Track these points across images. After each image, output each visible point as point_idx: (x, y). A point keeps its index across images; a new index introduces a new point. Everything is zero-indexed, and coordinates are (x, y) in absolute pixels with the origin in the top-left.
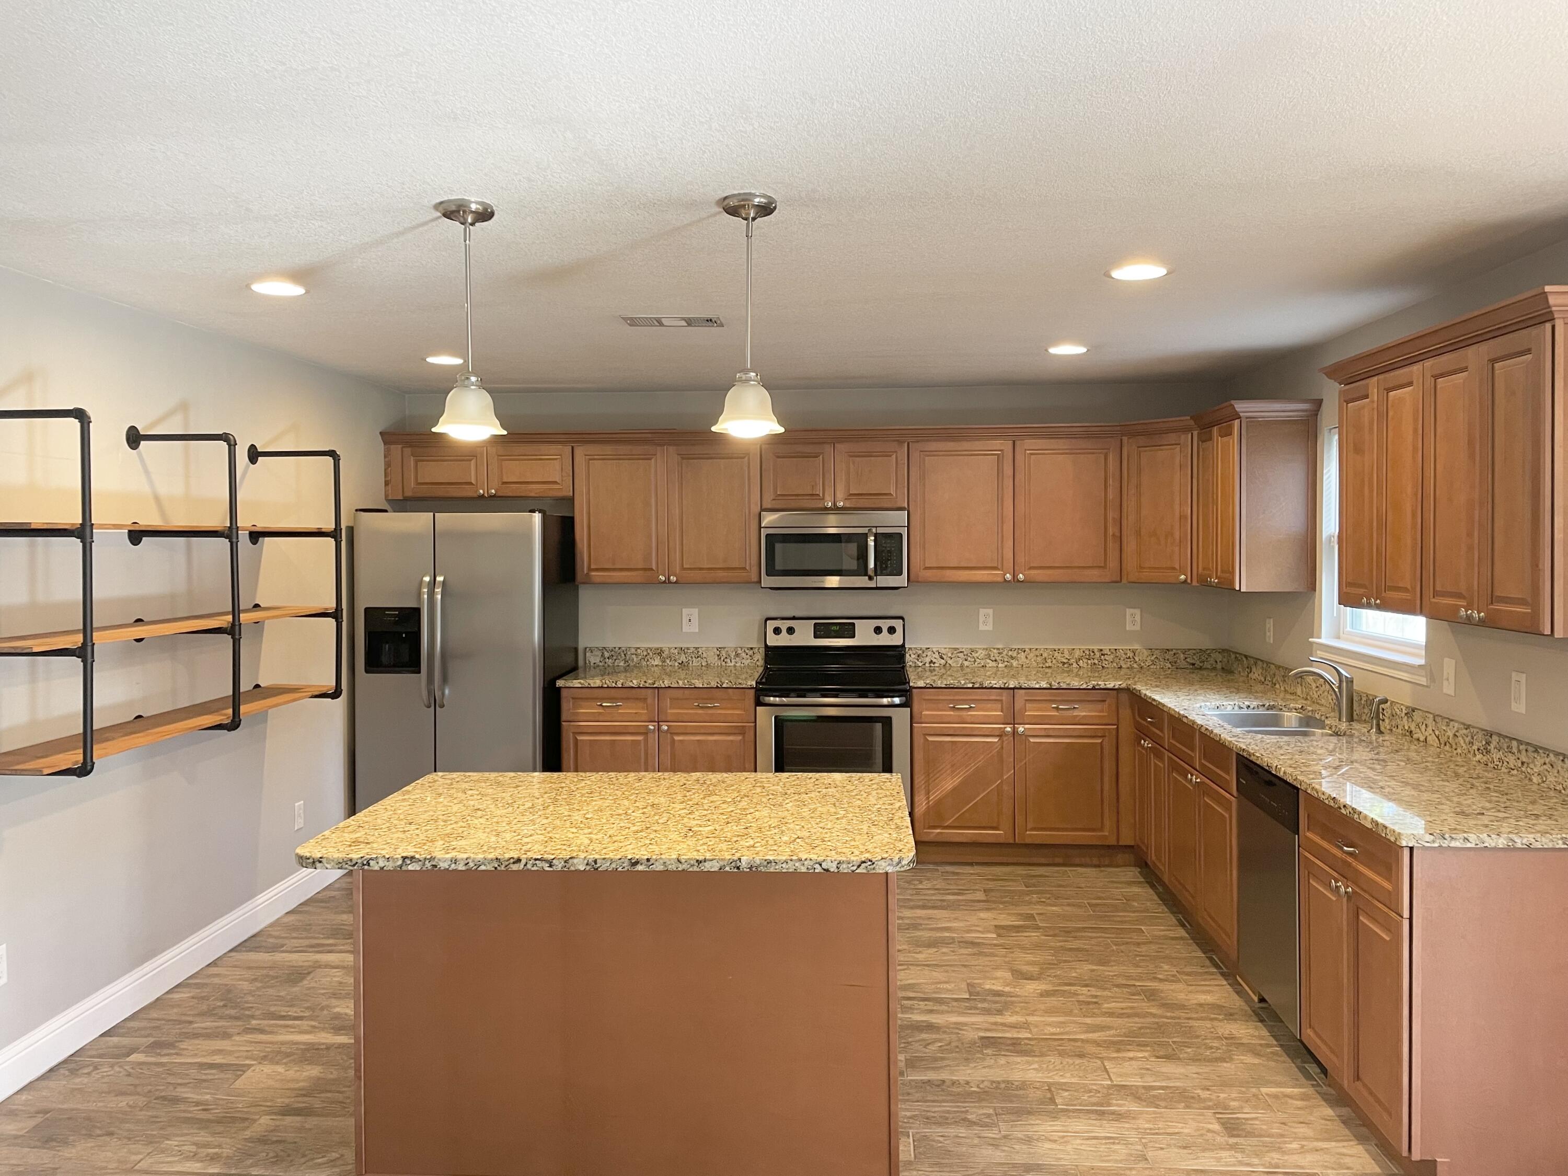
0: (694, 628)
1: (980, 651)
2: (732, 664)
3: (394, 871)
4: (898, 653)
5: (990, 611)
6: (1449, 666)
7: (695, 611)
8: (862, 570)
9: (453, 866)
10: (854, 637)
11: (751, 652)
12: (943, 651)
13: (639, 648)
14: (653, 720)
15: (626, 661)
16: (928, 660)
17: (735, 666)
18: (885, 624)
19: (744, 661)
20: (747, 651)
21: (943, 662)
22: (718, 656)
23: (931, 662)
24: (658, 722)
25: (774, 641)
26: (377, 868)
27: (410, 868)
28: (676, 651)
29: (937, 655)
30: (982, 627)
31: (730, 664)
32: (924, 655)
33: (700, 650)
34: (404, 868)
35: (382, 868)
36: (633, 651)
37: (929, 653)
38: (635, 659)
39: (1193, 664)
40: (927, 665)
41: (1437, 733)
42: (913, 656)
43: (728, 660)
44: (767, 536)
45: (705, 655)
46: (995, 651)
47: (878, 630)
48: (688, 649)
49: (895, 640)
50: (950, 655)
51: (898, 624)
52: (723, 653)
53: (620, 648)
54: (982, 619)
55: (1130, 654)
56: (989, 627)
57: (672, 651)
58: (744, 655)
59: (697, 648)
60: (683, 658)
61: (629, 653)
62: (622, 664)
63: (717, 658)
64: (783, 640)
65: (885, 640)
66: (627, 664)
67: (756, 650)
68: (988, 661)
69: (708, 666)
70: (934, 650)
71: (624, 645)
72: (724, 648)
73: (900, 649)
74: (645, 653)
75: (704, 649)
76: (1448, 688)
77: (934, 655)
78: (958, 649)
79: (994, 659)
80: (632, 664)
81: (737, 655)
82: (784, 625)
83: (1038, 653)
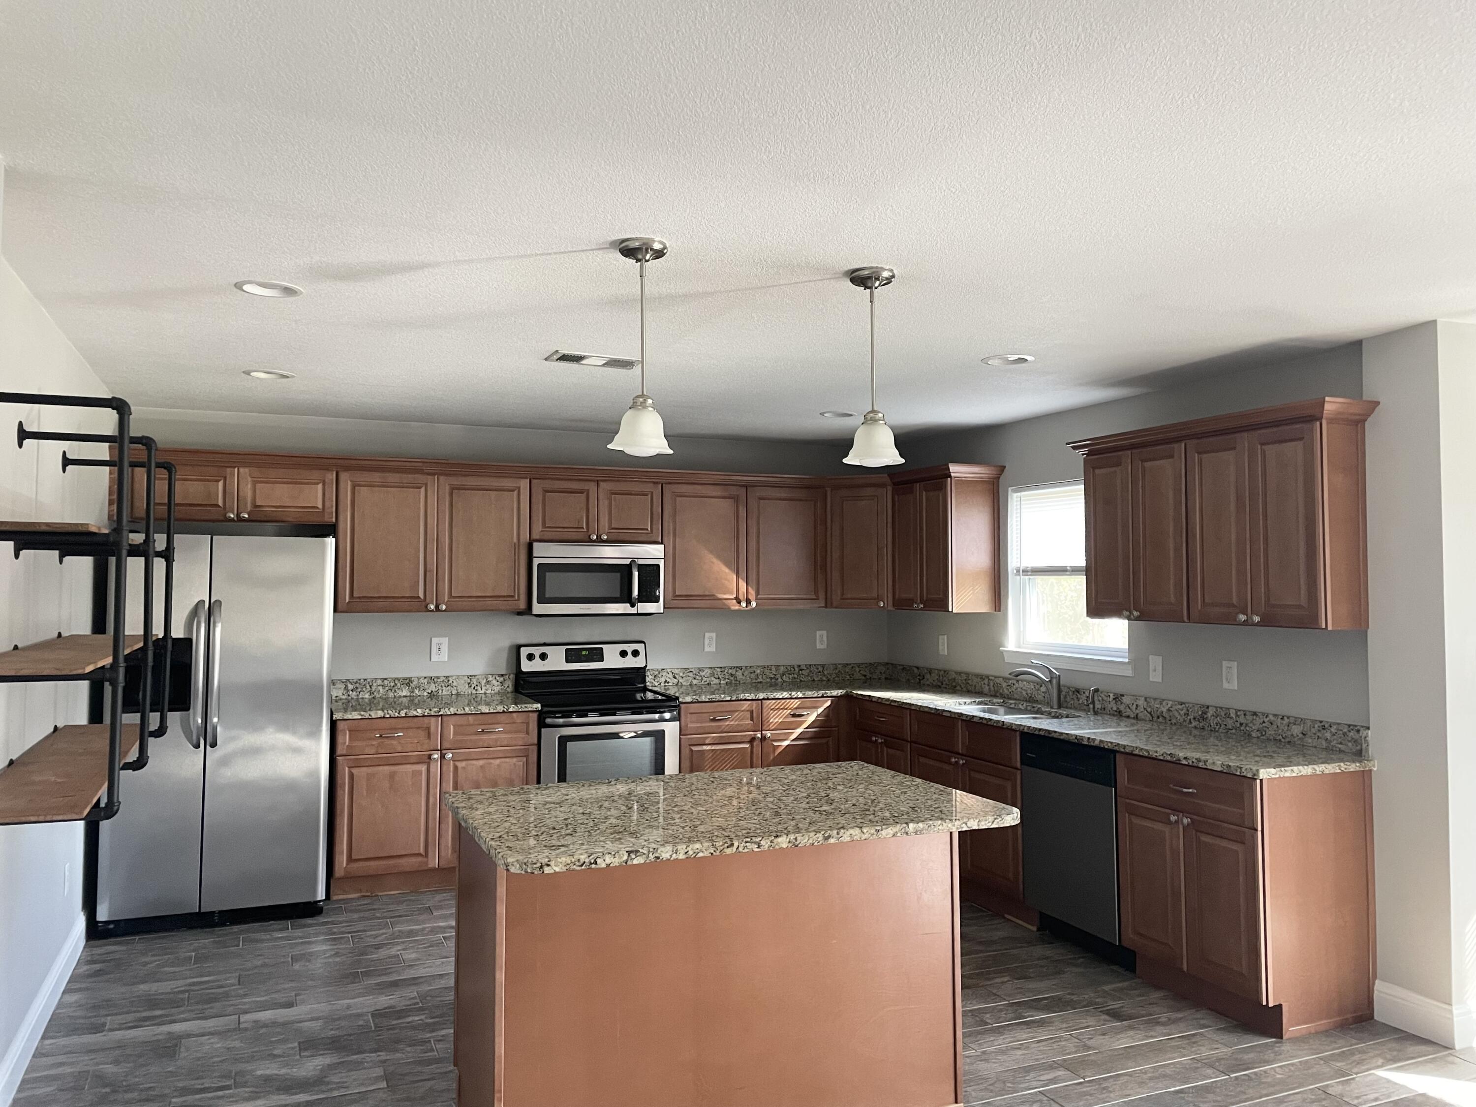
0: (444, 656)
1: (706, 670)
2: (483, 692)
3: (621, 866)
4: (640, 673)
5: (714, 635)
6: (1155, 662)
7: (445, 641)
8: (627, 598)
9: (674, 856)
10: (602, 661)
11: (502, 679)
12: (676, 671)
13: (386, 679)
14: (435, 748)
15: (371, 693)
16: (663, 680)
17: (485, 693)
18: (629, 648)
19: (494, 688)
20: (498, 678)
21: (675, 681)
22: (469, 684)
23: (666, 681)
24: (441, 750)
25: (527, 666)
26: (604, 865)
27: (635, 862)
28: (426, 680)
29: (671, 676)
30: (707, 649)
31: (481, 692)
32: (660, 676)
33: (450, 679)
34: (629, 863)
35: (608, 865)
36: (379, 682)
37: (664, 674)
38: (381, 690)
39: (865, 676)
40: (662, 684)
41: (1149, 710)
42: (650, 677)
43: (479, 688)
44: (539, 565)
45: (455, 684)
46: (719, 670)
47: (623, 654)
48: (438, 678)
49: (638, 662)
50: (681, 674)
51: (640, 647)
52: (474, 681)
53: (365, 680)
54: (707, 641)
55: (820, 669)
56: (713, 649)
57: (422, 680)
58: (494, 682)
59: (447, 677)
60: (433, 687)
61: (375, 684)
62: (367, 696)
63: (467, 686)
64: (537, 666)
65: (630, 662)
66: (373, 696)
67: (507, 677)
68: (713, 678)
69: (458, 695)
70: (669, 670)
71: (370, 676)
72: (475, 676)
73: (642, 671)
74: (392, 684)
75: (454, 678)
76: (1156, 677)
77: (668, 676)
78: (688, 669)
79: (717, 676)
80: (378, 696)
81: (488, 682)
82: (537, 651)
83: (751, 670)
